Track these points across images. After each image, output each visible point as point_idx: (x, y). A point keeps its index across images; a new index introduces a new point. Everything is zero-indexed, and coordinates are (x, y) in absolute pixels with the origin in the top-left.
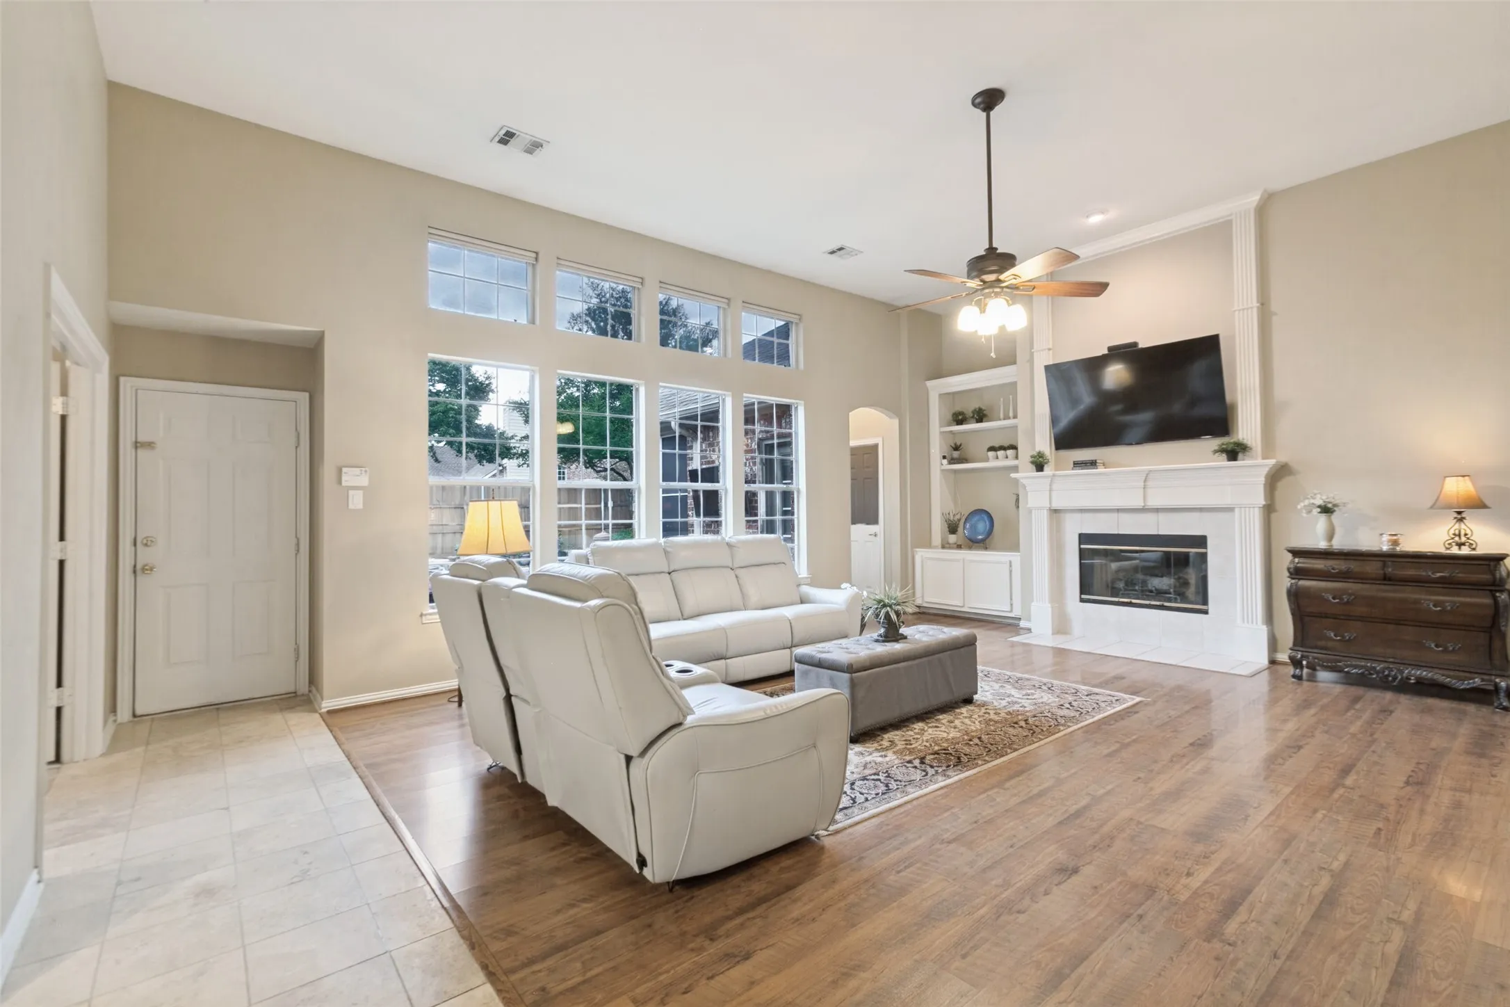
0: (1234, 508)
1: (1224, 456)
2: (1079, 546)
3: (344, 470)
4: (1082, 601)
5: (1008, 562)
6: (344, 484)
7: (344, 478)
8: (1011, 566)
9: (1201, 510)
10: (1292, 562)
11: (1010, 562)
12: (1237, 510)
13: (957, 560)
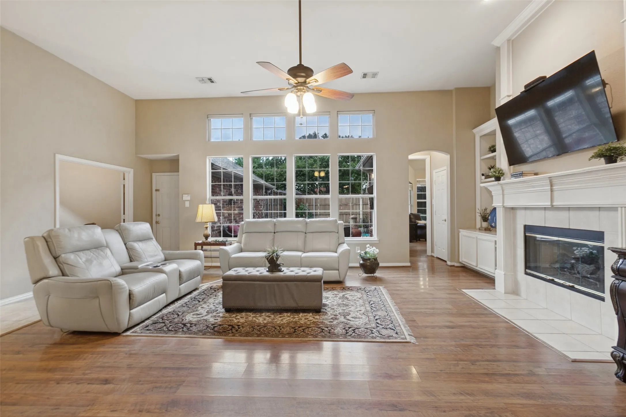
0: (617, 207)
1: (603, 160)
2: (525, 233)
3: (184, 195)
4: (526, 273)
5: (494, 241)
6: (183, 199)
7: (184, 197)
8: (496, 244)
9: (599, 209)
10: (617, 262)
11: (496, 241)
12: (619, 209)
13: (473, 238)
